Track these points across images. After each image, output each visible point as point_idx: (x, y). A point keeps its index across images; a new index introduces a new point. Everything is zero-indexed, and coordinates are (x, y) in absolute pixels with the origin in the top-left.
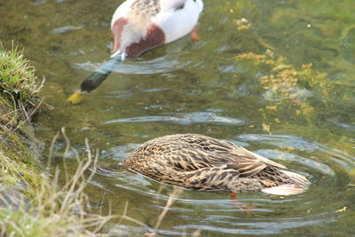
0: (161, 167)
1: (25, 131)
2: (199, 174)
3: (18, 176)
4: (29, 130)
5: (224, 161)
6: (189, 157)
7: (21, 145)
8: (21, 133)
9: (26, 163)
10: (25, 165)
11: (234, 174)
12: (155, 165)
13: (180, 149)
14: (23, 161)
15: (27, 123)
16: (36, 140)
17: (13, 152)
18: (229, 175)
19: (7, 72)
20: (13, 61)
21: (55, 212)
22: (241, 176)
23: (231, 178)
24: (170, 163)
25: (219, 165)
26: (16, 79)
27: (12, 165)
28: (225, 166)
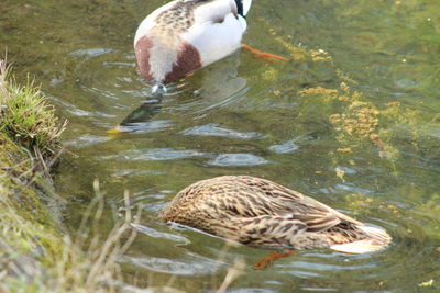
0: (212, 209)
1: (42, 185)
2: (258, 221)
3: (33, 240)
4: (48, 184)
5: (289, 209)
6: (247, 200)
7: (37, 202)
8: (37, 186)
9: (43, 224)
10: (42, 227)
11: (301, 227)
12: (204, 207)
13: (236, 190)
14: (39, 221)
15: (45, 175)
16: (56, 196)
17: (28, 210)
18: (294, 228)
19: (21, 111)
20: (28, 98)
21: (80, 286)
22: (309, 230)
23: (296, 232)
24: (223, 205)
25: (283, 214)
26: (32, 121)
27: (26, 226)
28: (290, 216)
